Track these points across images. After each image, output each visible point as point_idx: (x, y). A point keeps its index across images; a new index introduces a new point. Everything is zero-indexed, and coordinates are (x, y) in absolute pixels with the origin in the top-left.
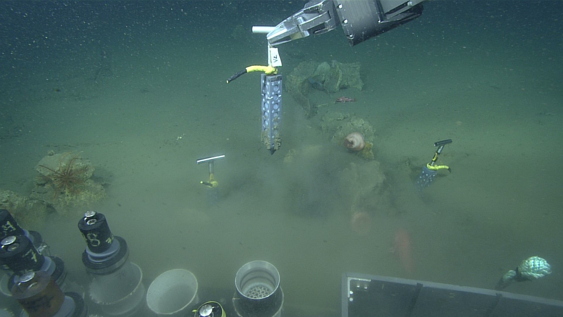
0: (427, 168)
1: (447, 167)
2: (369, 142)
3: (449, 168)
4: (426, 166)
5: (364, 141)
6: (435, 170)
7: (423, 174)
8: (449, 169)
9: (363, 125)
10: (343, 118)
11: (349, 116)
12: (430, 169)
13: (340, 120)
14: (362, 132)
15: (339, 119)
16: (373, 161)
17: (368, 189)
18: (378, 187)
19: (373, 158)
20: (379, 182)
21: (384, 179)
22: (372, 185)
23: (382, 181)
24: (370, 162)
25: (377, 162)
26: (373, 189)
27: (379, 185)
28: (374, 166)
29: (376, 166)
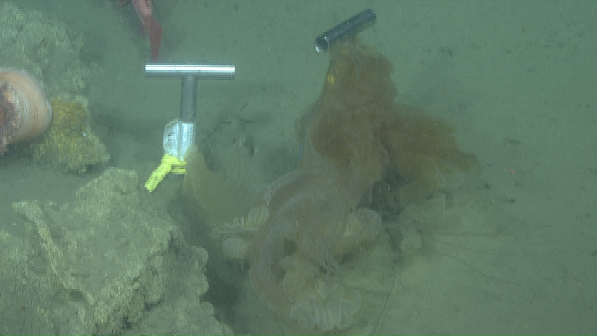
2: (67, 96)
5: (48, 98)
9: (20, 29)
14: (30, 61)
16: (107, 173)
17: (117, 291)
18: (155, 273)
19: (106, 158)
20: (153, 250)
21: (170, 232)
22: (129, 273)
23: (166, 243)
24: (96, 180)
25: (121, 171)
26: (136, 285)
27: (158, 262)
28: (117, 189)
29: (124, 190)
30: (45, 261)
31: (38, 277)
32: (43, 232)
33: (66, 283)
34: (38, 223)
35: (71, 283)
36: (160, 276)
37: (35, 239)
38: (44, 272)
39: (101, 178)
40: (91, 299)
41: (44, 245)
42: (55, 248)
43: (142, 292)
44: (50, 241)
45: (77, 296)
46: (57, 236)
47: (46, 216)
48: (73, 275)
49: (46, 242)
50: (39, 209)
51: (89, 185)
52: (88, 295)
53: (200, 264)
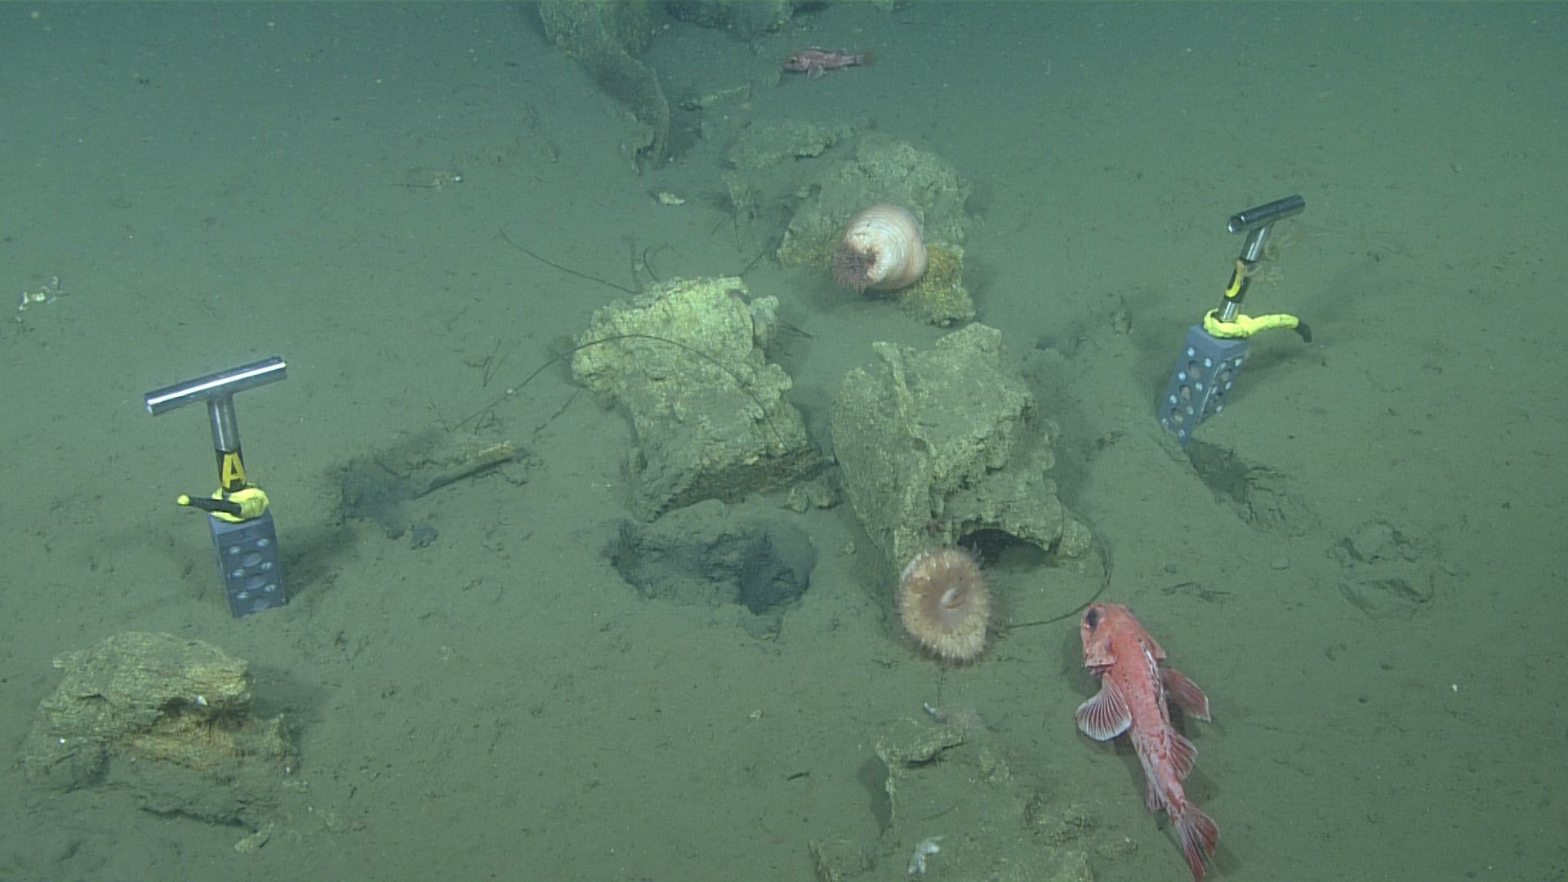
0: (1206, 331)
1: (1291, 321)
2: (945, 245)
3: (1300, 323)
4: (1203, 323)
5: (924, 242)
6: (1241, 338)
7: (1192, 362)
8: (1301, 329)
9: (912, 168)
10: (820, 148)
11: (847, 134)
12: (1220, 335)
13: (810, 156)
14: (912, 203)
15: (802, 152)
16: (971, 327)
17: (961, 448)
18: (1002, 438)
19: (972, 314)
20: (1005, 413)
21: (1025, 399)
22: (976, 432)
23: (1019, 409)
24: (957, 333)
25: (986, 328)
26: (981, 446)
27: (1007, 427)
28: (978, 345)
29: (985, 348)
30: (895, 404)
31: (885, 420)
32: (898, 375)
33: (912, 431)
34: (895, 364)
35: (916, 431)
36: (1007, 442)
37: (890, 381)
38: (891, 415)
39: (963, 331)
40: (934, 452)
41: (897, 388)
42: (907, 393)
43: (986, 453)
44: (903, 384)
45: (920, 445)
46: (910, 382)
47: (904, 361)
48: (921, 424)
49: (899, 385)
50: (897, 352)
51: (950, 336)
52: (932, 446)
53: (1050, 438)
